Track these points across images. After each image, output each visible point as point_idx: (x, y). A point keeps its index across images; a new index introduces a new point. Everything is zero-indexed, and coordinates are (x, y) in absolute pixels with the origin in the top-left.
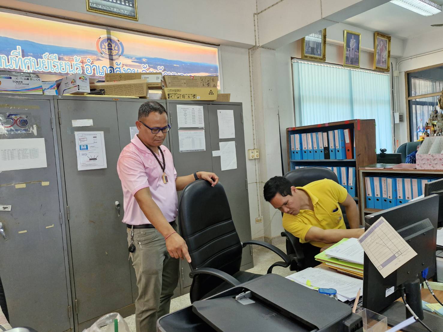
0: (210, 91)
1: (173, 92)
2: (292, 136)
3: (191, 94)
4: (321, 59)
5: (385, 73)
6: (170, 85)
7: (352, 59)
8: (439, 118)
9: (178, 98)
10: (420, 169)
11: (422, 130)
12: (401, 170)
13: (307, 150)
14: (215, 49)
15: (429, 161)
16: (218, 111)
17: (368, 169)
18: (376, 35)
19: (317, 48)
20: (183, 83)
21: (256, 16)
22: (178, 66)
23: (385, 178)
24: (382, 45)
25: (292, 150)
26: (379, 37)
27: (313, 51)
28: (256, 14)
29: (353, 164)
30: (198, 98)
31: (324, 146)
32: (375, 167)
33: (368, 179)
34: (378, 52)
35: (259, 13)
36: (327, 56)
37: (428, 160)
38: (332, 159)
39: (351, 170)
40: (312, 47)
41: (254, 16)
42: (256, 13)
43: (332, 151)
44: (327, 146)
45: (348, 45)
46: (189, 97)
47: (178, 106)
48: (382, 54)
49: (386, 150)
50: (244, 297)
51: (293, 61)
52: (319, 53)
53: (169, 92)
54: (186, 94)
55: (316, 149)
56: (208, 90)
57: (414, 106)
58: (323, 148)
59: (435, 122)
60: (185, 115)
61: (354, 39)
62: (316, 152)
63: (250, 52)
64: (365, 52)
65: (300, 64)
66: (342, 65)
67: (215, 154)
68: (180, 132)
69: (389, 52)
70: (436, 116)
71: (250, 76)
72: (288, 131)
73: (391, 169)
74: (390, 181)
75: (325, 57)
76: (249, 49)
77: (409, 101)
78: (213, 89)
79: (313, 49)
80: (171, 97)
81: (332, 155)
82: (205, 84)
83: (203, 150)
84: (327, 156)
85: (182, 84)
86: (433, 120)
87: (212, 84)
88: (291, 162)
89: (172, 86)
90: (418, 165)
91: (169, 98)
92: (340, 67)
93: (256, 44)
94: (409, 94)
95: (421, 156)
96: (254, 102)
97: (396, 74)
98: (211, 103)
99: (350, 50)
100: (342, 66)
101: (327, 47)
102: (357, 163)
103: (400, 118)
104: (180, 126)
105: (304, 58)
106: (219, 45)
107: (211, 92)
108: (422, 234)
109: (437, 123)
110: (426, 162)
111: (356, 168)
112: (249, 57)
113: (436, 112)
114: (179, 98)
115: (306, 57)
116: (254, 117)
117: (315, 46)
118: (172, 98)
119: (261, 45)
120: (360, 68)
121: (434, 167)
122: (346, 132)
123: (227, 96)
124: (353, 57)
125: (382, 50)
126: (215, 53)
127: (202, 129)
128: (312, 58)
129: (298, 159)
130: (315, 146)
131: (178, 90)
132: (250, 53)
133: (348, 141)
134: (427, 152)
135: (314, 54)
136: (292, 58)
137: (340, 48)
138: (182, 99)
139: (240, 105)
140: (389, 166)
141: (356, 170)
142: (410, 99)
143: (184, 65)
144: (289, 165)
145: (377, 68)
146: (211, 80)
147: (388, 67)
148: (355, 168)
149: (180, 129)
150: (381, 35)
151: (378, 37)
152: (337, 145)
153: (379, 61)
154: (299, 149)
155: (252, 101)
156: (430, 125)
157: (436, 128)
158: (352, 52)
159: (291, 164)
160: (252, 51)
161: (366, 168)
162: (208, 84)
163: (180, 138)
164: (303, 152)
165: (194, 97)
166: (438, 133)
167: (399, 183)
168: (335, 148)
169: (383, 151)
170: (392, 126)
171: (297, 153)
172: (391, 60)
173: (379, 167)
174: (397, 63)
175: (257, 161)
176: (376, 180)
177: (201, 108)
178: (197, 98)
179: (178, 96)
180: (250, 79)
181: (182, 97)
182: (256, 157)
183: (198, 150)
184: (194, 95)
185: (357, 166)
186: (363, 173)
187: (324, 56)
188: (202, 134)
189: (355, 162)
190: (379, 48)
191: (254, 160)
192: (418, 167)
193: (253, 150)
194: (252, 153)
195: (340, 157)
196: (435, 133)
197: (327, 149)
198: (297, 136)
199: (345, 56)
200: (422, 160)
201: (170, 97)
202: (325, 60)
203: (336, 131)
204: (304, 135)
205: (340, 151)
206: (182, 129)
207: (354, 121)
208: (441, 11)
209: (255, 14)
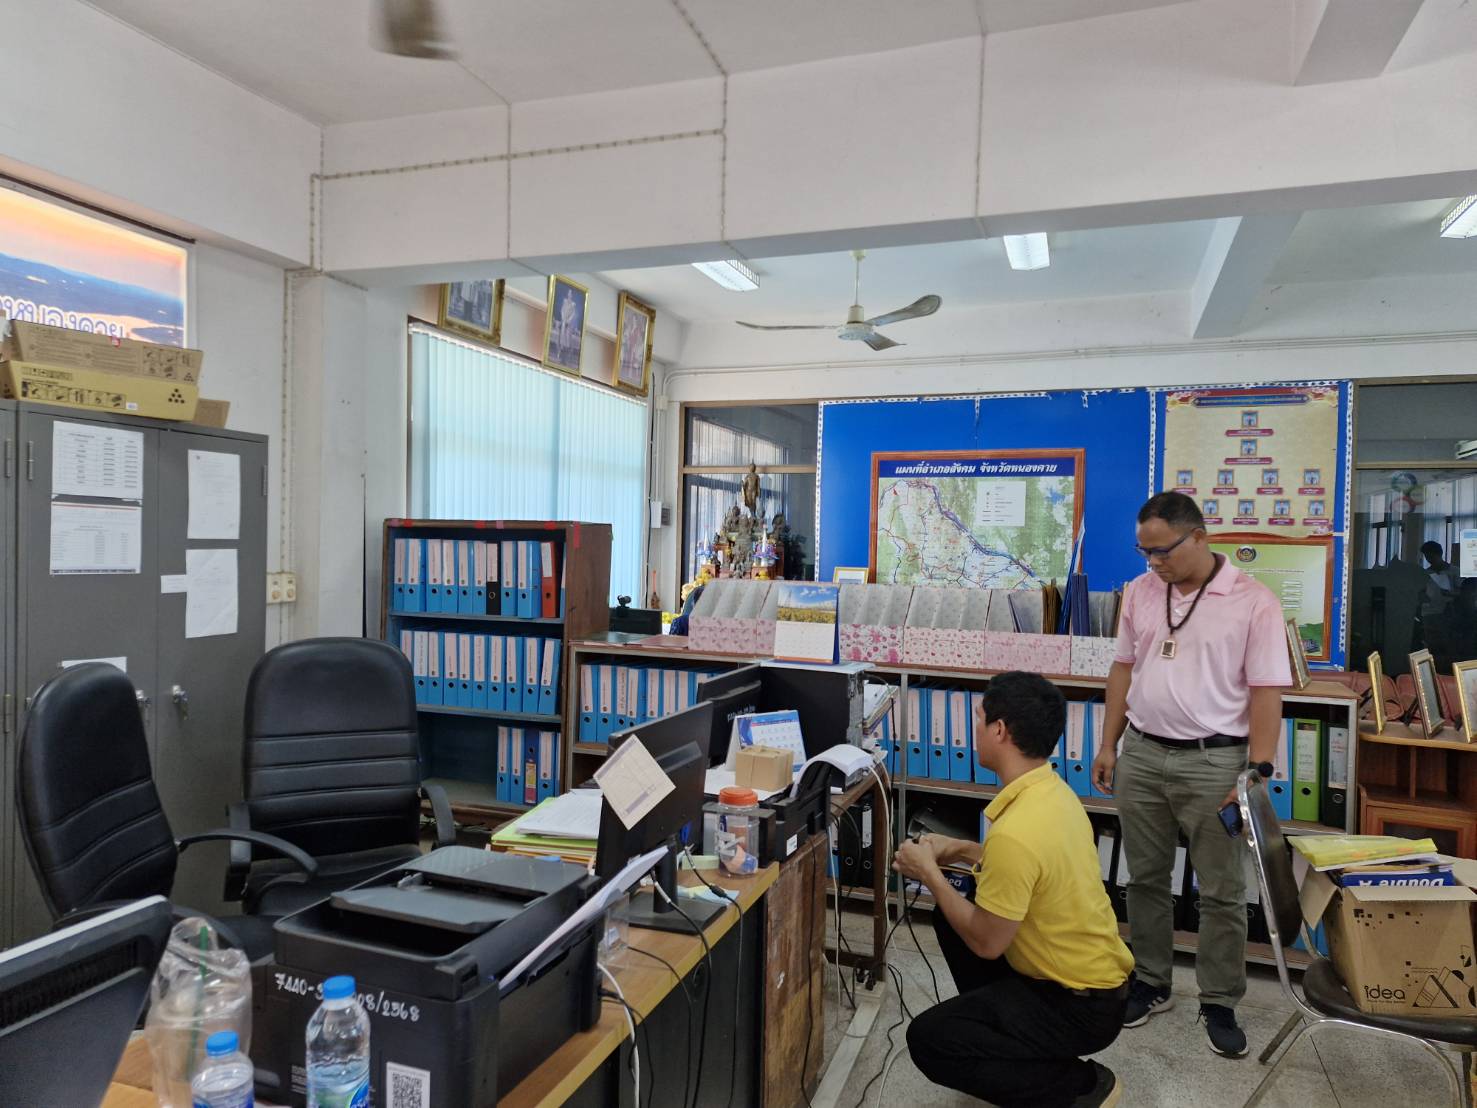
0: (173, 392)
1: (41, 379)
2: (400, 543)
3: (108, 394)
4: (489, 338)
5: (637, 399)
6: (33, 353)
7: (565, 351)
8: (742, 529)
9: (59, 398)
10: (695, 648)
11: (707, 553)
12: (659, 650)
13: (442, 585)
14: (177, 252)
15: (712, 633)
16: (192, 454)
17: (590, 646)
18: (623, 299)
19: (480, 305)
20: (79, 355)
21: (317, 181)
22: (44, 281)
23: (625, 668)
24: (635, 326)
25: (396, 582)
26: (629, 306)
27: (468, 311)
28: (317, 176)
29: (555, 631)
30: (131, 407)
31: (489, 580)
32: (604, 639)
33: (587, 670)
34: (625, 344)
35: (327, 178)
36: (504, 332)
37: (711, 630)
38: (506, 615)
39: (550, 645)
40: (467, 299)
41: (312, 181)
42: (318, 173)
43: (507, 594)
44: (495, 580)
45: (557, 315)
46: (97, 399)
47: (59, 426)
48: (634, 350)
49: (628, 600)
50: (411, 883)
51: (415, 329)
52: (484, 319)
53: (26, 377)
54: (90, 391)
55: (466, 584)
56: (168, 386)
57: (694, 488)
58: (483, 584)
59: (734, 536)
60: (81, 455)
61: (573, 300)
62: (465, 593)
63: (290, 278)
64: (595, 335)
65: (431, 341)
66: (539, 362)
67: (169, 584)
68: (57, 509)
69: (650, 348)
70: (737, 522)
71: (285, 351)
72: (389, 527)
73: (638, 647)
74: (634, 674)
75: (499, 336)
76: (286, 270)
77: (685, 476)
78: (184, 388)
79: (468, 305)
80: (34, 392)
81: (506, 604)
82: (157, 368)
83: (130, 571)
84: (494, 606)
85: (79, 357)
86: (730, 531)
87: (181, 370)
88: (391, 616)
89: (40, 358)
90: (692, 640)
91: (25, 394)
92: (534, 367)
93: (312, 263)
94: (686, 459)
95: (698, 621)
96: (292, 431)
97: (661, 404)
98: (171, 426)
99: (560, 327)
100: (538, 364)
101: (506, 306)
102: (566, 630)
103: (663, 517)
104: (58, 487)
105: (445, 326)
106: (192, 241)
107: (177, 394)
108: (684, 766)
109: (737, 538)
110: (707, 636)
111: (562, 641)
112: (286, 295)
113: (737, 511)
114: (63, 399)
115: (450, 324)
116: (287, 474)
117: (476, 300)
118: (35, 396)
119: (327, 268)
120: (583, 377)
121: (719, 646)
122: (547, 548)
123: (219, 409)
124: (568, 346)
125: (633, 339)
126: (177, 263)
127: (134, 503)
128: (465, 329)
129: (412, 608)
130: (464, 576)
131: (62, 373)
132: (290, 284)
133: (548, 571)
134: (709, 613)
135: (472, 321)
136: (411, 319)
137: (536, 313)
138: (71, 403)
139: (261, 441)
140: (635, 639)
141: (562, 647)
142: (687, 471)
143: (64, 281)
144: (383, 624)
145: (619, 382)
146: (180, 361)
147: (646, 386)
148: (560, 640)
149: (57, 499)
150: (635, 302)
151: (627, 305)
152: (522, 579)
153: (626, 364)
154: (417, 582)
155: (284, 427)
156: (723, 541)
157: (735, 550)
158: (565, 332)
159: (390, 624)
160: (295, 277)
161: (586, 643)
162: (169, 369)
163: (56, 528)
164: (429, 591)
165: (118, 405)
166: (738, 562)
167: (652, 681)
168: (517, 586)
169: (624, 601)
170: (646, 533)
171: (411, 591)
172: (653, 368)
173: (613, 642)
174: (665, 375)
175: (285, 610)
176: (606, 671)
177: (136, 439)
178: (127, 408)
179: (60, 393)
180: (285, 359)
181: (73, 397)
182: (285, 598)
183: (115, 571)
184: (118, 398)
185: (566, 635)
186: (578, 654)
187: (497, 330)
188: (131, 522)
189: (561, 626)
190: (627, 333)
191: (278, 607)
192: (692, 646)
193: (277, 576)
194: (275, 583)
195: (527, 612)
196: (731, 562)
197: (494, 588)
198: (415, 544)
199: (547, 339)
200: (701, 629)
201: (30, 393)
202: (498, 342)
203: (522, 545)
204: (434, 545)
205: (529, 597)
206: (64, 498)
207: (567, 526)
208: (756, 287)
209: (314, 176)
